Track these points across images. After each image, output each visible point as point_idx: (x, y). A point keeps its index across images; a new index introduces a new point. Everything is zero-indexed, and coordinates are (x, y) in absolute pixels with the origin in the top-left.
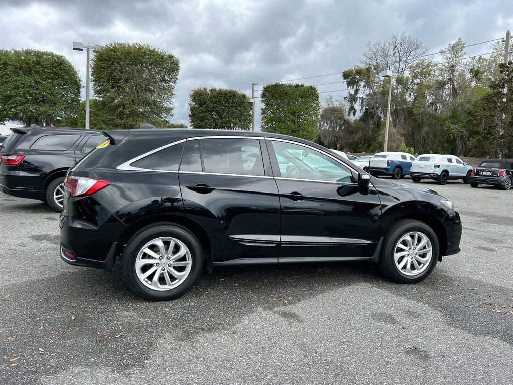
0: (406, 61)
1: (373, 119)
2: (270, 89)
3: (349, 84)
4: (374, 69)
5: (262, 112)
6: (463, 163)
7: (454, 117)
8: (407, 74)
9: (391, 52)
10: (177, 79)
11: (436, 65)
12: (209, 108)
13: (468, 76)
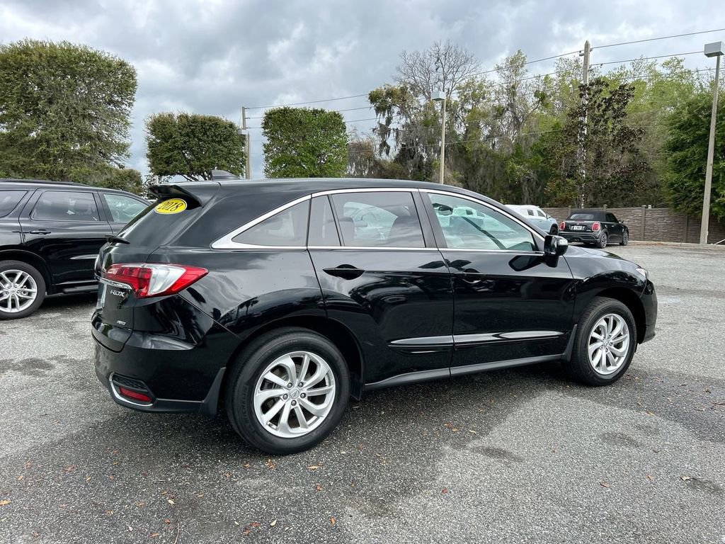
0: (453, 80)
1: (412, 158)
2: (276, 116)
3: (378, 110)
4: (411, 89)
5: (265, 149)
6: (545, 215)
7: (518, 154)
8: (455, 97)
9: (433, 67)
10: (133, 100)
11: (491, 85)
12: (179, 144)
13: (531, 100)
